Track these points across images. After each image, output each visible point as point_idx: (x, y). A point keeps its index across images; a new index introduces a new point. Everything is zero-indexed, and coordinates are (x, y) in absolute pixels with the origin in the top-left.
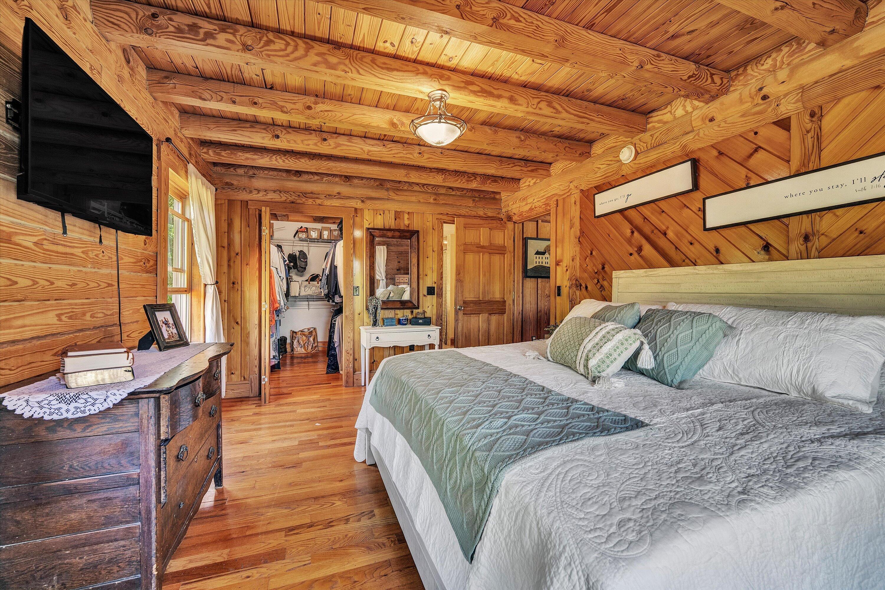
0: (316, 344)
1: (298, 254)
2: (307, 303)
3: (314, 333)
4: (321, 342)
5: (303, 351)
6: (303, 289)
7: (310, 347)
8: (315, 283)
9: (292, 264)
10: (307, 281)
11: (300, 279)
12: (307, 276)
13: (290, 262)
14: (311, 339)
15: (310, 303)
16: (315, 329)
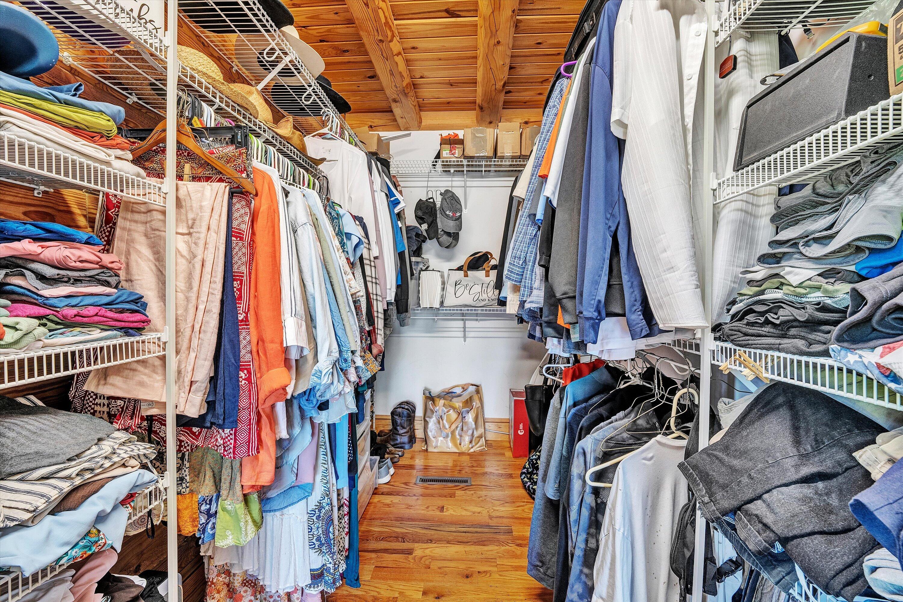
0: (481, 431)
1: (438, 201)
2: (460, 324)
3: (476, 403)
4: (494, 421)
5: (450, 447)
6: (450, 289)
7: (467, 439)
8: (480, 274)
9: (425, 227)
10: (460, 269)
11: (445, 266)
12: (462, 259)
13: (420, 219)
14: (470, 418)
15: (469, 324)
16: (478, 389)
